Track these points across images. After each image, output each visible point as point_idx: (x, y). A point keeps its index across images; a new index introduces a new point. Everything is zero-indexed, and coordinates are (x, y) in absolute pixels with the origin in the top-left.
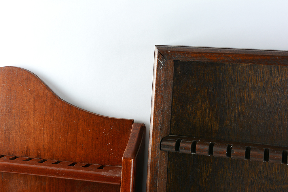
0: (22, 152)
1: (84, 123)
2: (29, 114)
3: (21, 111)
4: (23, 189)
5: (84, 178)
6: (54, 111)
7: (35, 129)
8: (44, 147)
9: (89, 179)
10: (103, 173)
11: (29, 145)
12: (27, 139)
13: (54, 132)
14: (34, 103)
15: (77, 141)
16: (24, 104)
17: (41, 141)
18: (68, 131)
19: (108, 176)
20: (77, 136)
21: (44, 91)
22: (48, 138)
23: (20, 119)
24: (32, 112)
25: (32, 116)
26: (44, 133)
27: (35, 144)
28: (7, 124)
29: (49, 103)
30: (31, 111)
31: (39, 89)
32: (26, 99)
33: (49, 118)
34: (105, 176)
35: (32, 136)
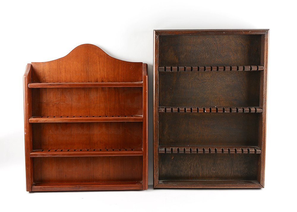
1: (122, 65)
3: (93, 63)
4: (96, 96)
6: (108, 61)
7: (100, 70)
8: (104, 77)
12: (97, 75)
13: (109, 70)
14: (99, 59)
15: (119, 73)
16: (94, 60)
17: (103, 75)
18: (115, 69)
20: (119, 71)
23: (93, 66)
25: (98, 64)
26: (104, 71)
27: (100, 76)
28: (87, 69)
29: (106, 58)
30: (98, 62)
32: (95, 57)
33: (106, 64)
34: (136, 84)
35: (99, 73)
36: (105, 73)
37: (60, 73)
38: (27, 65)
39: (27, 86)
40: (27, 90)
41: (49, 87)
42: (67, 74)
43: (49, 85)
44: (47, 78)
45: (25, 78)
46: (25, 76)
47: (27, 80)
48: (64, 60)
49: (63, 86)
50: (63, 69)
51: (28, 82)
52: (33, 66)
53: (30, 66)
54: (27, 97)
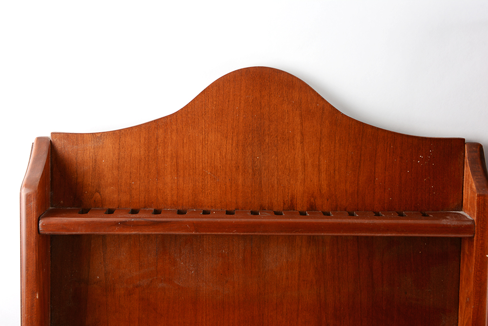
0: (284, 204)
1: (386, 149)
2: (293, 142)
3: (280, 138)
4: (287, 261)
5: (414, 232)
6: (335, 133)
7: (304, 165)
8: (320, 192)
9: (423, 233)
10: (444, 222)
11: (296, 191)
12: (292, 182)
13: (337, 168)
14: (302, 124)
15: (375, 178)
16: (284, 126)
17: (315, 184)
18: (360, 163)
19: (453, 225)
20: (375, 171)
21: (317, 103)
22: (327, 177)
23: (279, 151)
24: (298, 138)
25: (299, 143)
26: (319, 171)
27: (305, 188)
28: (256, 160)
29: (327, 122)
30: (296, 136)
31: (309, 100)
32: (287, 118)
33: (328, 145)
34: (450, 225)
35: (300, 176)
36: (323, 175)
37: (158, 173)
38: (34, 140)
39: (34, 227)
40: (33, 244)
41: (117, 231)
42: (181, 179)
43: (116, 224)
44: (110, 194)
45: (28, 197)
46: (29, 191)
47: (33, 204)
48: (174, 127)
49: (171, 231)
50: (169, 160)
51: (37, 211)
52: (59, 144)
53: (45, 148)
54: (33, 268)
